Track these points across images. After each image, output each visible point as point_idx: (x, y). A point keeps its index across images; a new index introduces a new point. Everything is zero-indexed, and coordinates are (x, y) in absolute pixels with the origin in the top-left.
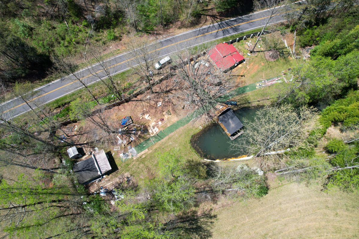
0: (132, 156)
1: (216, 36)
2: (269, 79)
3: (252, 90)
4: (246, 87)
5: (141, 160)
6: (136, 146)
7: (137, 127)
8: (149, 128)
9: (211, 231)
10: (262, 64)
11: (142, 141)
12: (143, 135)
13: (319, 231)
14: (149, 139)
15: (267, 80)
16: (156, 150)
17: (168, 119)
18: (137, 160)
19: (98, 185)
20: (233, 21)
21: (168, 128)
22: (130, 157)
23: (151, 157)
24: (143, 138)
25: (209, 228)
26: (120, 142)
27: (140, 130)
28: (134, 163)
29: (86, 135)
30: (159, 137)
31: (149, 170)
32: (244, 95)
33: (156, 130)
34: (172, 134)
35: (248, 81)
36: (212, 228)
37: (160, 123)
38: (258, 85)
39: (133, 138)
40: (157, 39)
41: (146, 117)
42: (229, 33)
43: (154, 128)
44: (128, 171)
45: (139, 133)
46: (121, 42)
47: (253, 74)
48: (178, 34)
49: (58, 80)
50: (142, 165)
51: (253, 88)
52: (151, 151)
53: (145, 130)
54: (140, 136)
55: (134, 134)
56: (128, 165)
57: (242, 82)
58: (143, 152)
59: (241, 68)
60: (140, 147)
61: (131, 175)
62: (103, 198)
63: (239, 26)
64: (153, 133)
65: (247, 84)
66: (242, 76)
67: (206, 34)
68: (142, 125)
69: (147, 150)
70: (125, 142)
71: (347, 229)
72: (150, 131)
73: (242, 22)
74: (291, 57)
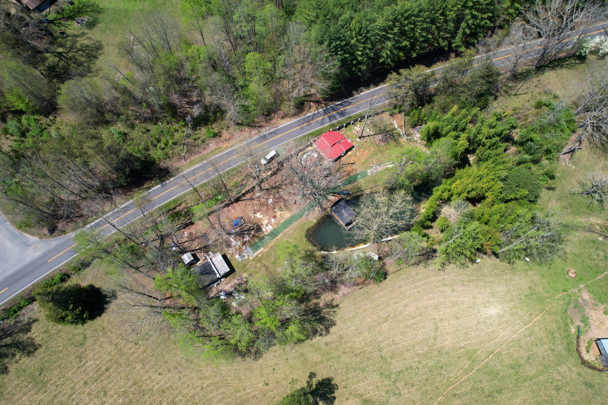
0: (249, 256)
1: (322, 123)
2: (381, 164)
3: (363, 177)
4: (358, 175)
5: (258, 260)
6: (251, 246)
7: (250, 227)
8: (262, 227)
9: (334, 320)
10: (372, 149)
11: (257, 240)
12: (257, 234)
13: (438, 307)
14: (263, 238)
15: (379, 165)
16: (271, 247)
17: (280, 215)
18: (254, 260)
19: (217, 289)
20: (338, 104)
21: (282, 224)
22: (246, 258)
23: (267, 255)
24: (257, 237)
25: (332, 318)
26: (234, 243)
27: (253, 229)
28: (251, 263)
29: (197, 240)
30: (273, 234)
31: (267, 268)
32: (356, 184)
33: (270, 228)
34: (287, 230)
35: (358, 168)
36: (335, 317)
37: (273, 220)
38: (369, 171)
39: (247, 238)
40: (260, 132)
41: (258, 215)
42: (336, 119)
43: (267, 225)
44: (246, 271)
45: (253, 232)
46: (221, 138)
47: (364, 160)
48: (282, 125)
49: (159, 186)
50: (259, 264)
51: (365, 175)
52: (267, 249)
53: (259, 229)
54: (254, 236)
55: (248, 234)
56: (245, 265)
57: (353, 170)
58: (259, 252)
59: (351, 155)
60: (255, 247)
61: (250, 275)
62: (224, 301)
63: (345, 110)
64: (266, 231)
65: (358, 172)
66: (352, 164)
67: (311, 122)
68: (254, 224)
69: (262, 249)
70: (239, 243)
71: (462, 302)
72: (264, 230)
73: (349, 105)
74: (402, 138)
